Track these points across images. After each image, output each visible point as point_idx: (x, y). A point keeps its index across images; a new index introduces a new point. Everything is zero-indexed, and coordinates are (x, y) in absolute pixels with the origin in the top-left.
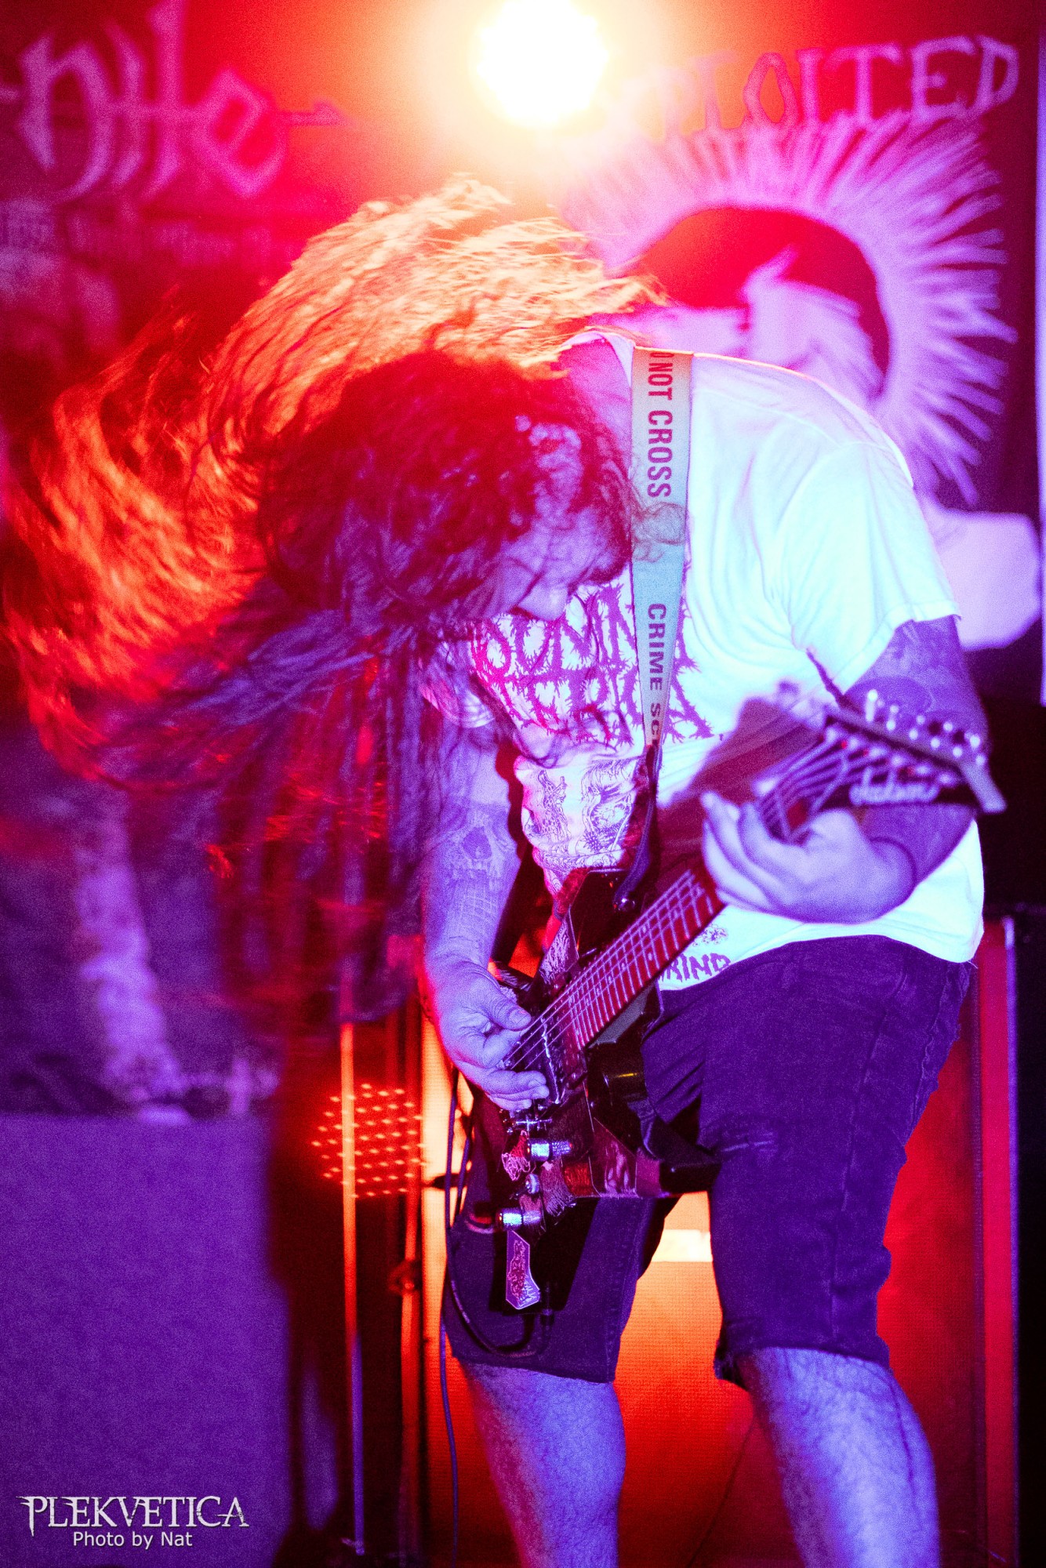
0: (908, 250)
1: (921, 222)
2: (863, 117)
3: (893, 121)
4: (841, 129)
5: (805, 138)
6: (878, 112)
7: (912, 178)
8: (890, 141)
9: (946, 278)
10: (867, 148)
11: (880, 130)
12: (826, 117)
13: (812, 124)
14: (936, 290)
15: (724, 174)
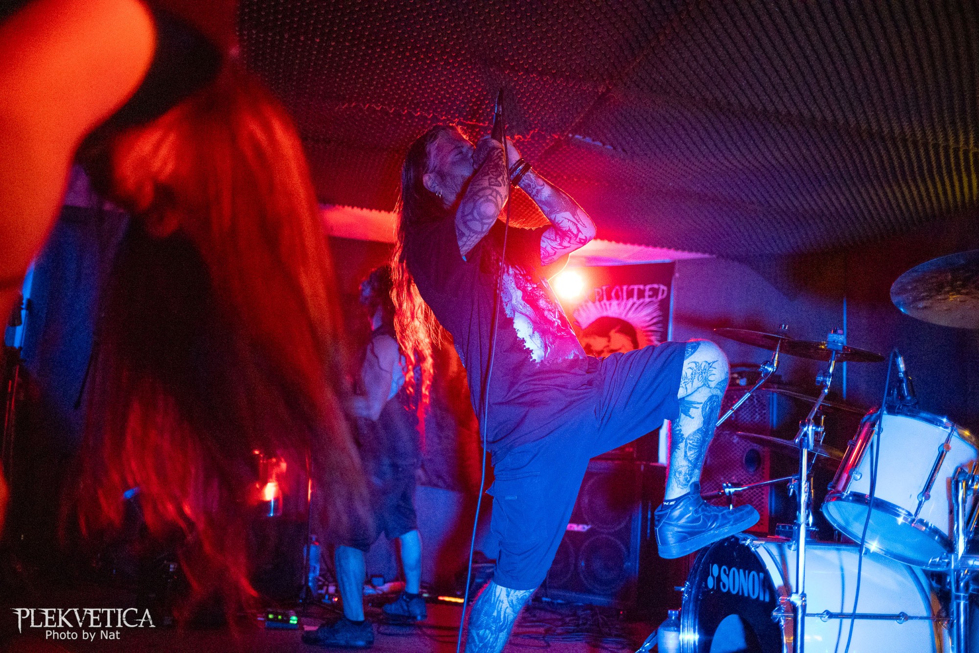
0: (643, 327)
2: (635, 300)
3: (641, 301)
4: (631, 302)
5: (623, 303)
6: (639, 298)
7: (644, 312)
8: (640, 305)
9: (651, 333)
10: (636, 306)
11: (638, 302)
12: (628, 298)
13: (625, 301)
14: (648, 336)
15: (607, 310)
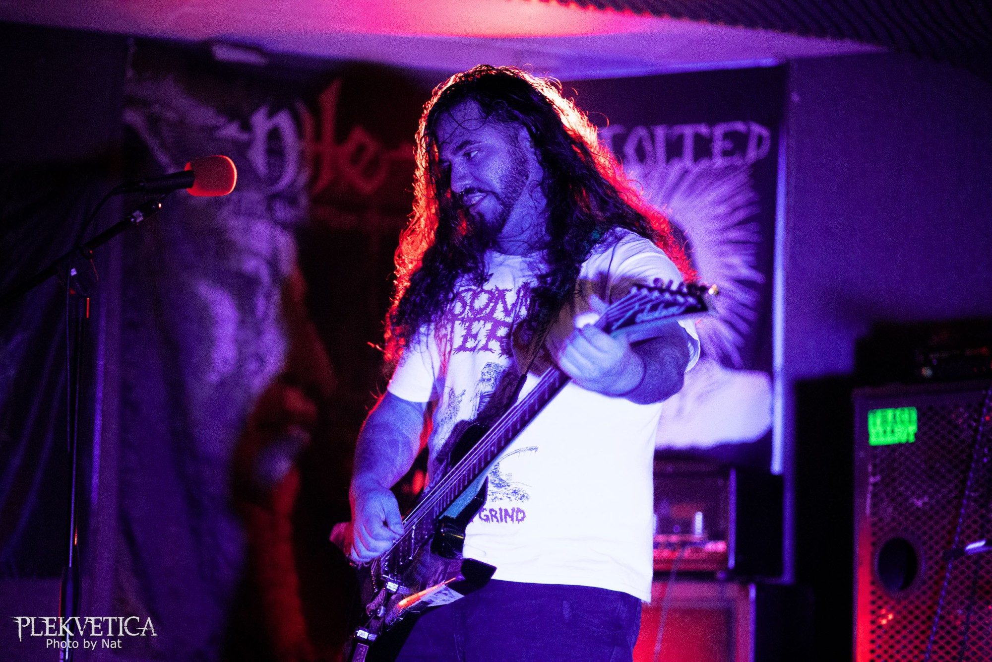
0: (710, 232)
1: (716, 218)
2: (688, 162)
3: (703, 165)
4: (676, 168)
5: (657, 174)
6: (697, 158)
7: (712, 196)
8: (701, 175)
9: (727, 248)
11: (697, 169)
12: (669, 161)
13: (662, 166)
14: (722, 254)
